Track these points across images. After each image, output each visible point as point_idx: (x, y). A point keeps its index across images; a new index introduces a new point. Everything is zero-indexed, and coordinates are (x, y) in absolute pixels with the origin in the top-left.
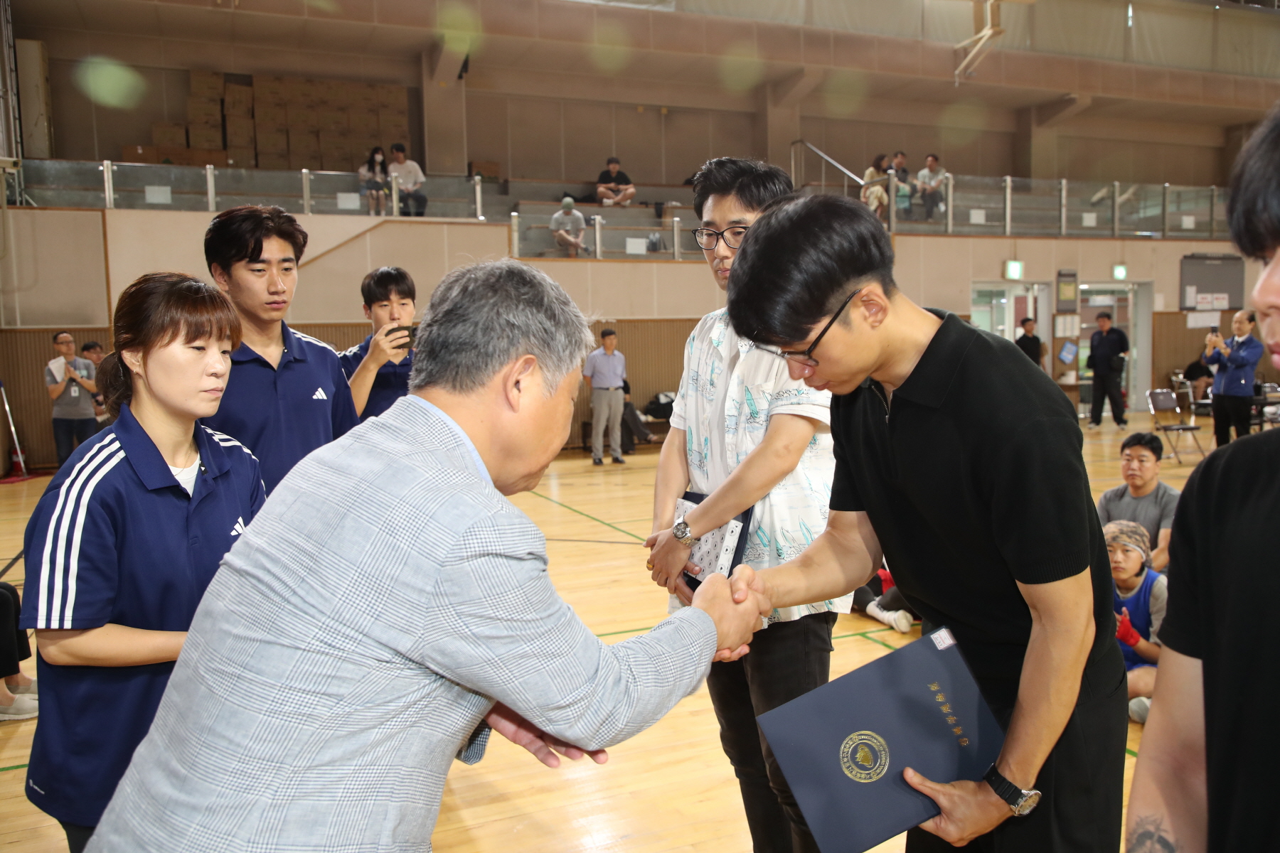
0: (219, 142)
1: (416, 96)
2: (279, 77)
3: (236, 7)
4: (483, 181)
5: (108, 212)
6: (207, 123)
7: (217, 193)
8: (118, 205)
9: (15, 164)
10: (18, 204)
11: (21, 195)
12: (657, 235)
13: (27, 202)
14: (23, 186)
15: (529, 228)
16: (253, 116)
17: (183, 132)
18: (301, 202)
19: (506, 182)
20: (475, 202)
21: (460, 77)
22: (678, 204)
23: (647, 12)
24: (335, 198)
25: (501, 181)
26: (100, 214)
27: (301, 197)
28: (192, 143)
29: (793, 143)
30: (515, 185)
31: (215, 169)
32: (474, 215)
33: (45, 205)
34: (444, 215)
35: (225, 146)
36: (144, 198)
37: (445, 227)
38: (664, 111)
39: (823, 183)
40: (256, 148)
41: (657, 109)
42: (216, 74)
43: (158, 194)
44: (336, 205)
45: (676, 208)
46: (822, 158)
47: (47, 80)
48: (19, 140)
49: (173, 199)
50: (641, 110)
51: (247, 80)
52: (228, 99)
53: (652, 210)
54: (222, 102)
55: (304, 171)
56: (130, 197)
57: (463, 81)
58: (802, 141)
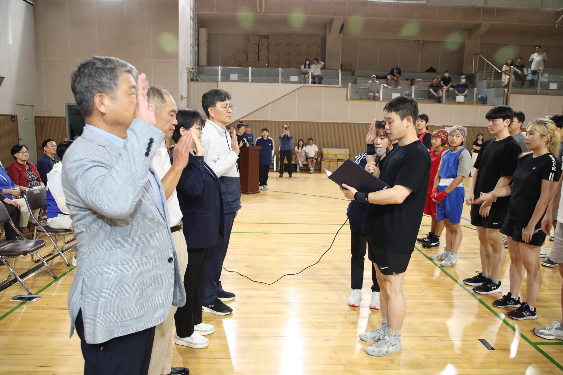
0: (257, 59)
1: (324, 40)
2: (277, 35)
3: (263, 13)
4: (342, 72)
5: (219, 82)
6: (253, 52)
7: (251, 76)
8: (222, 80)
9: (193, 69)
10: (195, 81)
11: (196, 78)
12: (408, 92)
13: (198, 80)
14: (197, 75)
15: (359, 88)
16: (268, 49)
17: (246, 55)
18: (278, 79)
19: (354, 71)
20: (338, 79)
21: (340, 32)
22: (421, 80)
23: (414, 4)
24: (290, 77)
26: (216, 83)
27: (278, 77)
28: (248, 59)
29: (474, 55)
30: (356, 73)
31: (251, 68)
32: (338, 84)
33: (203, 81)
34: (329, 84)
35: (258, 60)
36: (229, 78)
37: (324, 88)
38: (421, 42)
39: (484, 71)
40: (268, 60)
41: (417, 42)
42: (257, 35)
43: (234, 77)
44: (290, 80)
45: (420, 81)
46: (485, 61)
47: (207, 40)
48: (197, 60)
49: (238, 78)
50: (411, 42)
51: (267, 37)
52: (261, 44)
53: (409, 82)
54: (259, 44)
55: (280, 68)
56: (226, 78)
57: (341, 34)
58: (479, 55)
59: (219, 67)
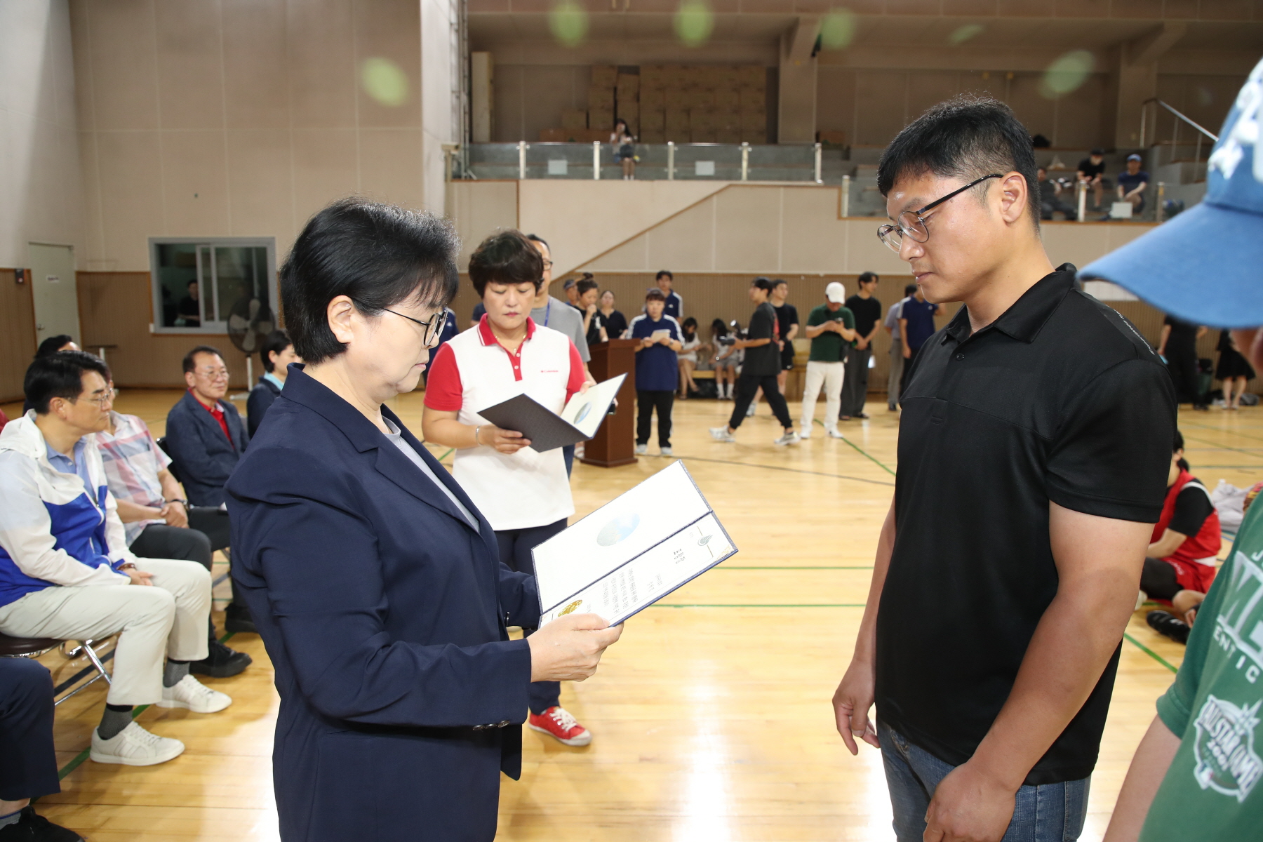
1: (773, 75)
2: (660, 66)
3: (628, 10)
4: (823, 148)
5: (522, 182)
6: (602, 108)
7: (601, 165)
8: (530, 176)
9: (457, 147)
10: (463, 178)
11: (465, 171)
13: (471, 177)
14: (468, 164)
15: (865, 190)
16: (638, 100)
17: (584, 116)
18: (666, 170)
19: (849, 148)
20: (813, 167)
21: (813, 55)
24: (694, 166)
25: (845, 147)
26: (515, 183)
27: (666, 165)
28: (591, 125)
29: (1146, 102)
30: (856, 151)
31: (601, 144)
32: (813, 178)
33: (482, 178)
34: (789, 179)
36: (546, 170)
37: (782, 190)
38: (1010, 76)
39: (1174, 142)
40: (639, 126)
41: (1002, 75)
42: (612, 67)
43: (558, 166)
44: (694, 172)
46: (1175, 116)
47: (491, 81)
48: (467, 128)
49: (569, 170)
50: (986, 76)
51: (634, 70)
52: (620, 87)
54: (615, 89)
55: (670, 143)
56: (538, 169)
57: (816, 59)
58: (1155, 100)
59: (522, 143)
